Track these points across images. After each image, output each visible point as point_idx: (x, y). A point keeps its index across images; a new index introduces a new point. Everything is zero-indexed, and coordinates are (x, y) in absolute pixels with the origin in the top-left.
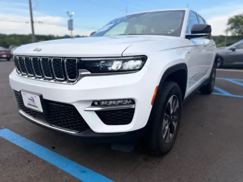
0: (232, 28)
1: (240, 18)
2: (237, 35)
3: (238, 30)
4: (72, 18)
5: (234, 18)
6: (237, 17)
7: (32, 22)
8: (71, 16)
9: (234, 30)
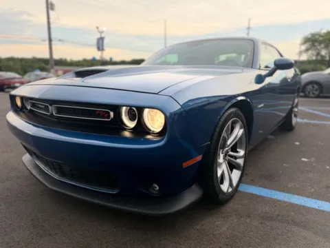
0: (307, 50)
1: (317, 37)
2: (314, 58)
3: (315, 53)
4: (103, 35)
5: (310, 36)
6: (313, 35)
7: (50, 40)
8: (101, 33)
9: (310, 52)
